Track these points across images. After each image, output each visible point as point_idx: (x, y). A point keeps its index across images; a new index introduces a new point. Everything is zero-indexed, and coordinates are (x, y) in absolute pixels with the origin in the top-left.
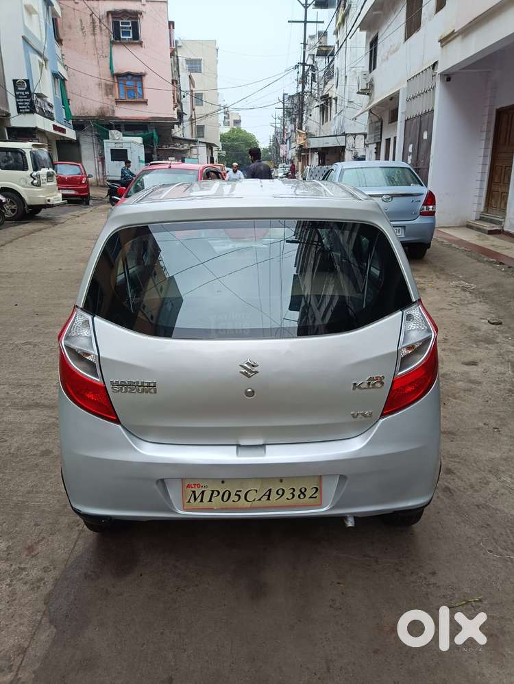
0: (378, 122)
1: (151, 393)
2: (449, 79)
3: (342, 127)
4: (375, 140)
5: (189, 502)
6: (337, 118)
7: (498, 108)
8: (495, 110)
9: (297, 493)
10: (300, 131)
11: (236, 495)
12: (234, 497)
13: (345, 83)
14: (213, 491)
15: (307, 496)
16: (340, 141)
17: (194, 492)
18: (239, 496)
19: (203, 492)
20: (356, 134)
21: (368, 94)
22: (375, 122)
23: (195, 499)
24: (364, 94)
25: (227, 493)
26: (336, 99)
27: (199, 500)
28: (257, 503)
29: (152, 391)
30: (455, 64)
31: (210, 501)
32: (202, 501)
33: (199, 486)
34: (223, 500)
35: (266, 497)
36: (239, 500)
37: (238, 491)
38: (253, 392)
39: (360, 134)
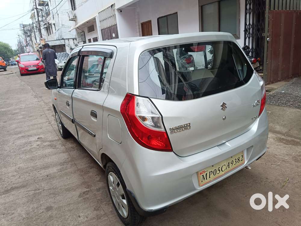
0: (82, 32)
1: (188, 129)
2: (121, 11)
3: (61, 36)
4: (82, 40)
5: (202, 181)
6: (57, 33)
7: (141, 22)
8: (140, 24)
9: (237, 160)
10: (42, 38)
11: (218, 170)
12: (218, 172)
13: (58, 17)
14: (210, 172)
15: (240, 160)
16: (62, 42)
17: (203, 176)
18: (219, 170)
19: (206, 174)
20: (69, 39)
21: (74, 21)
22: (80, 33)
23: (204, 179)
24: (72, 20)
25: (215, 170)
26: (54, 24)
27: (205, 179)
28: (226, 171)
29: (189, 128)
30: (124, 4)
31: (210, 177)
32: (207, 179)
33: (204, 172)
34: (214, 175)
35: (228, 167)
36: (220, 171)
37: (219, 168)
38: (225, 117)
39: (71, 39)
